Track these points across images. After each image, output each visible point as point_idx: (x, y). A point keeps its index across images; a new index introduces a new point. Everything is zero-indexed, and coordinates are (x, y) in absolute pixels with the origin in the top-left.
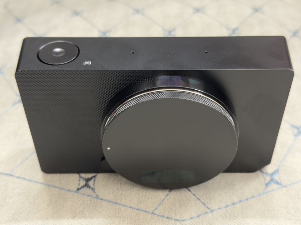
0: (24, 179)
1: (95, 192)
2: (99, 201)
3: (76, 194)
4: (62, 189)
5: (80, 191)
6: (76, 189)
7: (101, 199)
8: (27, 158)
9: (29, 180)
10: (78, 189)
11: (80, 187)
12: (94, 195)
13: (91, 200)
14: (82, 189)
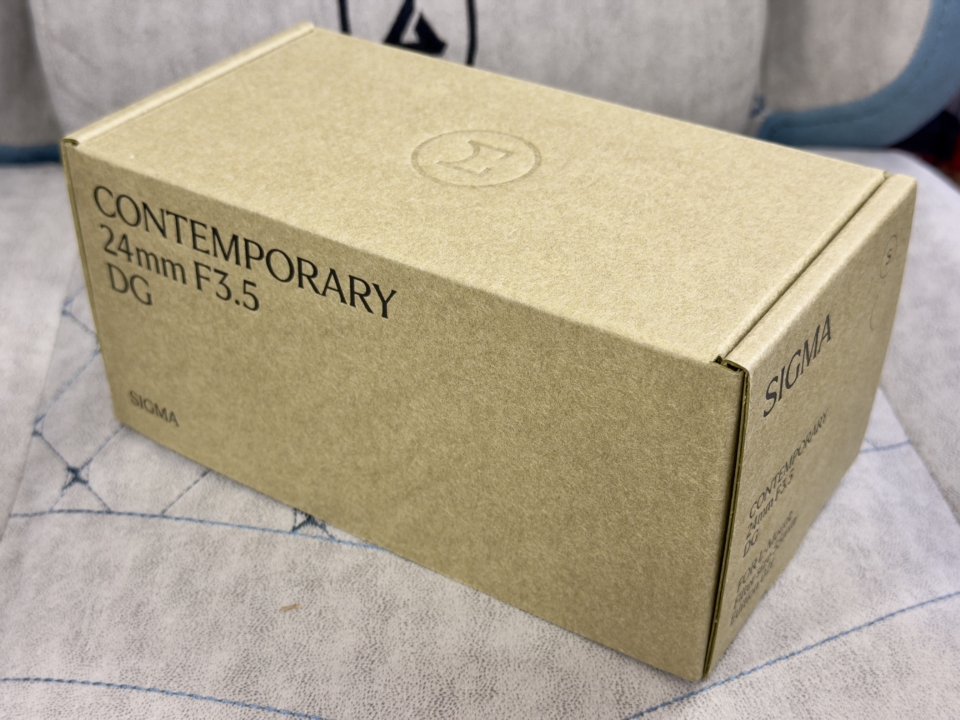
0: (190, 519)
1: (327, 532)
2: (335, 544)
3: (292, 536)
4: (264, 530)
5: (299, 531)
6: (290, 528)
7: (339, 541)
8: (189, 488)
9: (201, 521)
10: (295, 529)
11: (297, 525)
12: (325, 535)
13: (321, 543)
14: (302, 528)
